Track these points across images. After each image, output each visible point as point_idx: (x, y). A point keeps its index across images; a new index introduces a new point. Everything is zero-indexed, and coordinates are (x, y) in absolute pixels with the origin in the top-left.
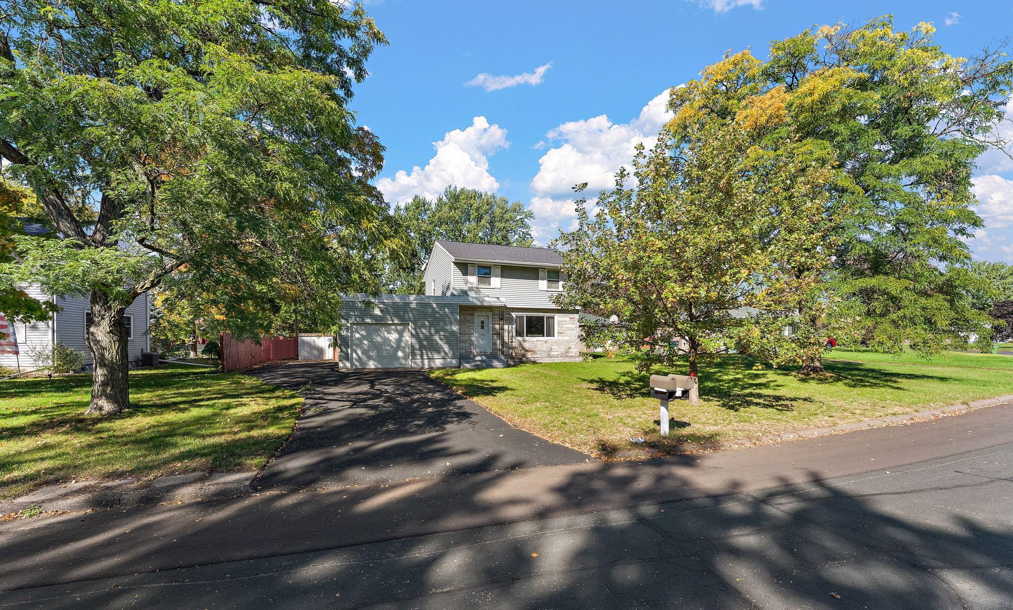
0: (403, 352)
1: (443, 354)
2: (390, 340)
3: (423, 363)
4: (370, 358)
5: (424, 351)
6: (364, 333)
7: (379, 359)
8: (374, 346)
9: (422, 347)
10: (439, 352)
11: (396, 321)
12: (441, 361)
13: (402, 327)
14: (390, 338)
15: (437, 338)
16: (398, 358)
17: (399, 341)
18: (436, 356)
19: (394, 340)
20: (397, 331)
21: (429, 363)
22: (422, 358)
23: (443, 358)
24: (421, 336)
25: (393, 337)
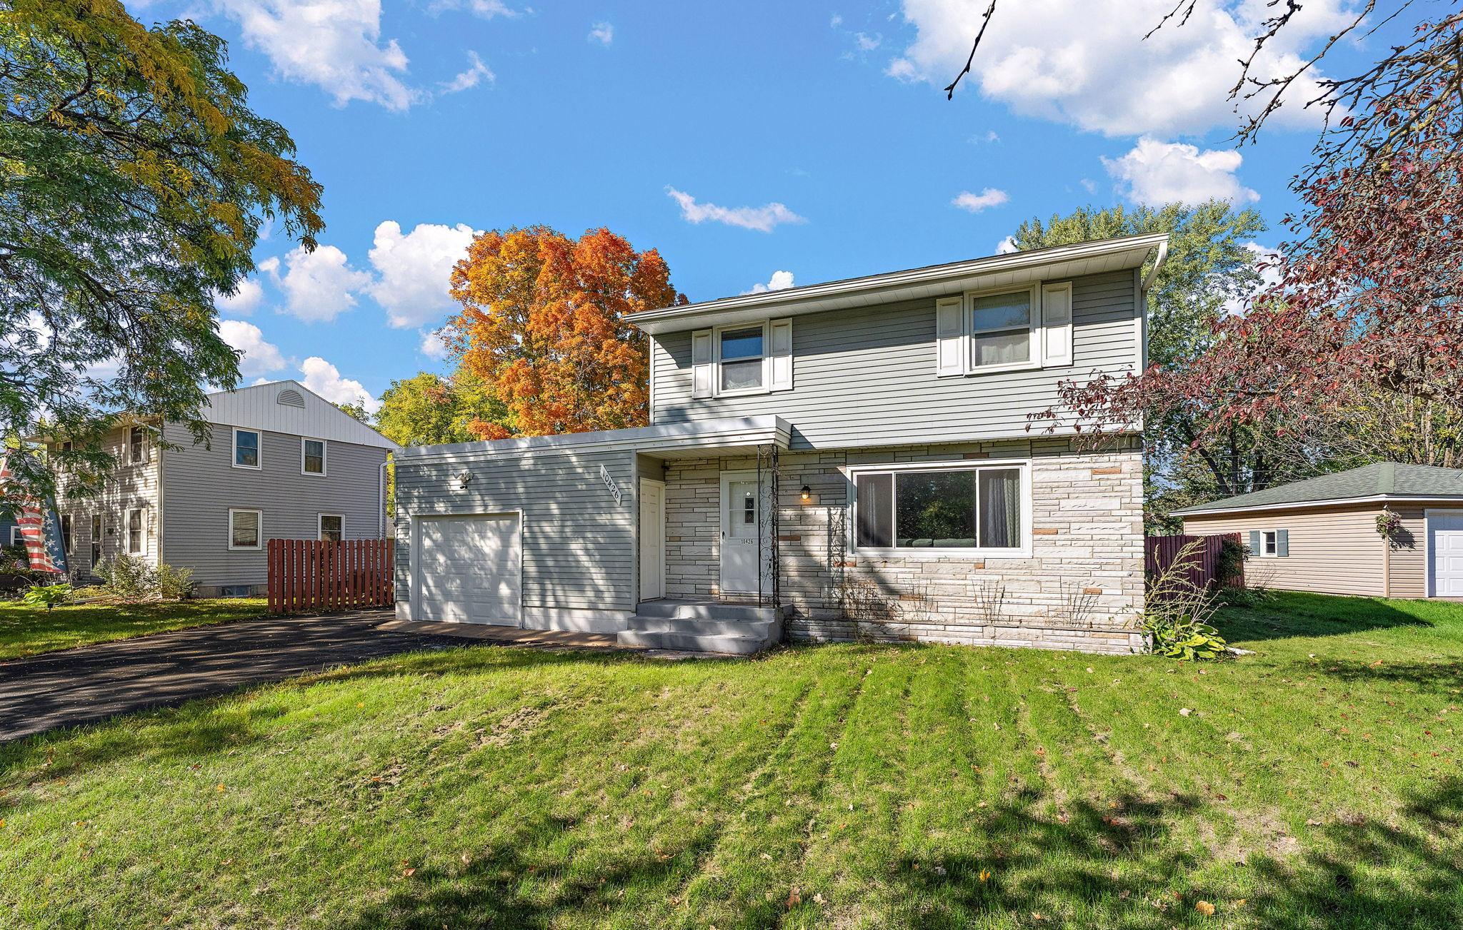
0: (509, 584)
1: (590, 594)
2: (484, 554)
3: (547, 617)
4: (448, 596)
5: (549, 587)
6: (437, 536)
7: (465, 600)
8: (459, 568)
9: (544, 574)
10: (580, 588)
11: (492, 509)
12: (589, 614)
13: (508, 522)
14: (487, 550)
15: (576, 547)
16: (499, 601)
17: (502, 555)
18: (575, 600)
19: (492, 555)
20: (497, 531)
21: (560, 617)
22: (543, 605)
23: (593, 607)
24: (543, 545)
25: (490, 545)
